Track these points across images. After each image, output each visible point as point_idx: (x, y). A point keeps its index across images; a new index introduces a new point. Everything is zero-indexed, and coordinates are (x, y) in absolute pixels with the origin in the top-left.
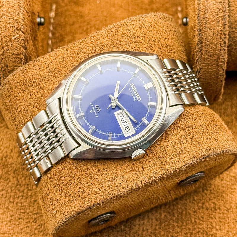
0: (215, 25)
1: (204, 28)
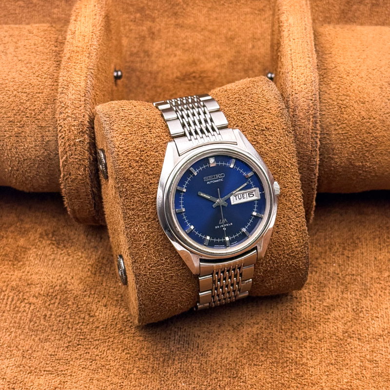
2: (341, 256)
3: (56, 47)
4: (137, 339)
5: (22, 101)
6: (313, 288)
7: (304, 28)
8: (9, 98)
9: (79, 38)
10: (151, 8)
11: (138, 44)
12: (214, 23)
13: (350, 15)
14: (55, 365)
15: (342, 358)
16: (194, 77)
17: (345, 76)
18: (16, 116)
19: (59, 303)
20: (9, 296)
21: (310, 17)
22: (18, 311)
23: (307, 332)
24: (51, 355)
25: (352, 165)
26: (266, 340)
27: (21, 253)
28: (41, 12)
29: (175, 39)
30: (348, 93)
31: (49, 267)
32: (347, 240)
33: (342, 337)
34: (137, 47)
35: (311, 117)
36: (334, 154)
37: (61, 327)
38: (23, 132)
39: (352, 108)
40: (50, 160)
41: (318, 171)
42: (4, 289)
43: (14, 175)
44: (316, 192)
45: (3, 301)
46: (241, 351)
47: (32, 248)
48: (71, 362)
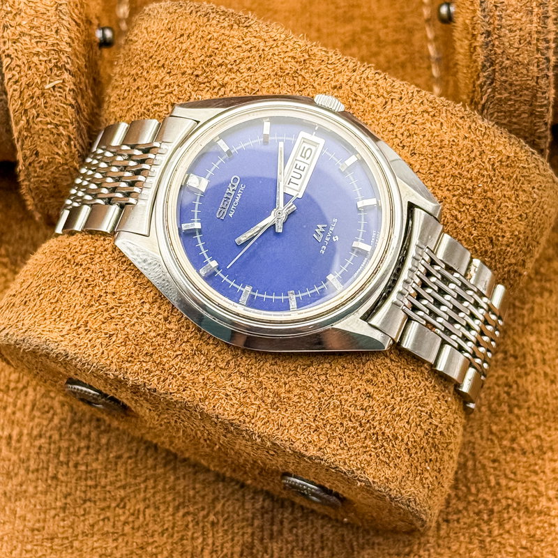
0: (524, 19)
1: (498, 29)
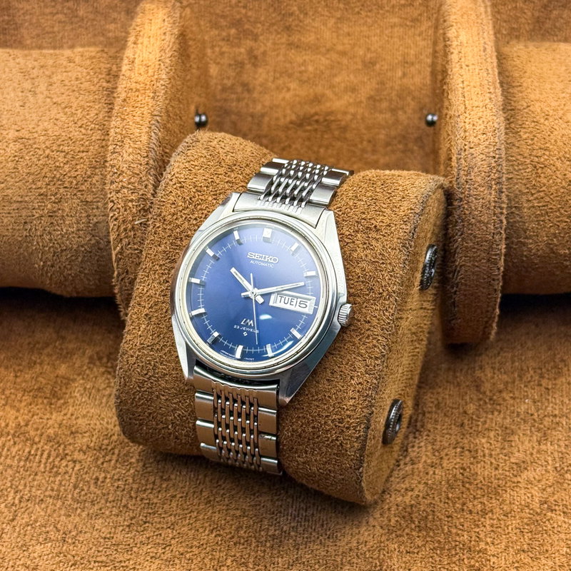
2: (536, 387)
3: (108, 82)
4: (232, 513)
5: (57, 164)
6: (495, 436)
7: (482, 49)
8: (39, 160)
9: (139, 69)
10: (252, 20)
11: (234, 74)
12: (346, 41)
13: (548, 25)
14: (111, 552)
15: (539, 541)
16: (317, 121)
17: (542, 120)
18: (49, 187)
19: (117, 461)
20: (44, 451)
21: (492, 32)
22: (56, 472)
23: (486, 503)
24: (105, 538)
25: (554, 253)
26: (425, 514)
27: (61, 386)
28: (91, 30)
29: (288, 65)
30: (547, 145)
31: (102, 407)
32: (545, 363)
33: (539, 511)
34: (231, 78)
35: (493, 183)
36: (526, 238)
37: (120, 496)
38: (59, 209)
39: (554, 168)
40: (99, 251)
41: (503, 264)
42: (37, 439)
43: (47, 273)
44: (500, 295)
45: (35, 458)
46: (387, 531)
47: (78, 379)
48: (135, 549)
